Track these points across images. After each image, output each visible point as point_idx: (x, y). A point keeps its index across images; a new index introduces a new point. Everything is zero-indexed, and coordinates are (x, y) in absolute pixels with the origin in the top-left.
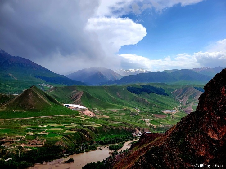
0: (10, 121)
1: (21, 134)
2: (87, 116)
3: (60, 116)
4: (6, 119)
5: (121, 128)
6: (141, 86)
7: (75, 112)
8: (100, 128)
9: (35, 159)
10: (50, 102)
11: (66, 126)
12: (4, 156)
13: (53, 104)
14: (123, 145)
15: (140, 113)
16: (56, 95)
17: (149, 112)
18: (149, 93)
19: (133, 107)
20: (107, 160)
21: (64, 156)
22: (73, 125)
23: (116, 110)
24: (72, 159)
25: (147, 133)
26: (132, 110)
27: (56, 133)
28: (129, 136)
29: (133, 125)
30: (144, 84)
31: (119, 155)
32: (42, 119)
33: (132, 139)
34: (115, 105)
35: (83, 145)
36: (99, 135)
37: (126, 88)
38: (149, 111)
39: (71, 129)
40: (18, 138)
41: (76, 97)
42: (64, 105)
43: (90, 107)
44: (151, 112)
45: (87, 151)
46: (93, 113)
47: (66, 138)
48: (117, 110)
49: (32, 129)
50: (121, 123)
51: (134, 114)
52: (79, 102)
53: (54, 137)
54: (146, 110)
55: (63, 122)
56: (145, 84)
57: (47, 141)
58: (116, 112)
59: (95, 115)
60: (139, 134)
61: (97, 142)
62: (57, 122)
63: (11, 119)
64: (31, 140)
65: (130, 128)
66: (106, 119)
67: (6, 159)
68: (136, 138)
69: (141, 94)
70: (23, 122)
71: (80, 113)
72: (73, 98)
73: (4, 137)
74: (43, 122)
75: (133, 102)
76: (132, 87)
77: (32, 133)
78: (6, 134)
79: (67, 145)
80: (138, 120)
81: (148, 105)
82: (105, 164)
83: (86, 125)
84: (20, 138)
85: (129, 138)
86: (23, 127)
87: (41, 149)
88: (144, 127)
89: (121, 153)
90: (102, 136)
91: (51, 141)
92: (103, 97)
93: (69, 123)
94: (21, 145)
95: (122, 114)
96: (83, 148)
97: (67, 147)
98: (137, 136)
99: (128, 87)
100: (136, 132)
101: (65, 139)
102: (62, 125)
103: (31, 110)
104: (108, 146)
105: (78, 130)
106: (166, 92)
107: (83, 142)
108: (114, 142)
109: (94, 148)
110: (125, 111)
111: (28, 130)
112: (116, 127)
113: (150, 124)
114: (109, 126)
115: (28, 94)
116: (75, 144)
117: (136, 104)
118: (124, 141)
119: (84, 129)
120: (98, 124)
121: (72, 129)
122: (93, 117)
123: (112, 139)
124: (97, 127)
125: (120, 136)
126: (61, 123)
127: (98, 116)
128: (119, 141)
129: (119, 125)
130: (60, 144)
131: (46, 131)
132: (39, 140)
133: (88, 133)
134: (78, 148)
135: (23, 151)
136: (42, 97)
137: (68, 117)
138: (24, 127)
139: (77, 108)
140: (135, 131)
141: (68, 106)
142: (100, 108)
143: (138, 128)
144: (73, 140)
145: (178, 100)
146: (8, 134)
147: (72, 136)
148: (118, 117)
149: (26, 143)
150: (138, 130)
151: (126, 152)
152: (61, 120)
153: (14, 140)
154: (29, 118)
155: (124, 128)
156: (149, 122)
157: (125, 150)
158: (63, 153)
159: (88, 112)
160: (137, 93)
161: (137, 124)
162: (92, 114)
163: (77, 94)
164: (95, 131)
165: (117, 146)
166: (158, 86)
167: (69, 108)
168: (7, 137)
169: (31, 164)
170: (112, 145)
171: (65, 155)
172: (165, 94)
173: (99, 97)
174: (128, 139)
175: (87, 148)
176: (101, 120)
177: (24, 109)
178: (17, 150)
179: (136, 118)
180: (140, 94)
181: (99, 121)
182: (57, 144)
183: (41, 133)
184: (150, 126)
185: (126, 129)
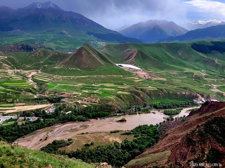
0: (67, 78)
1: (77, 91)
2: (140, 78)
3: (113, 76)
4: (64, 76)
5: (180, 92)
6: (212, 42)
7: (128, 73)
8: (154, 91)
9: (91, 115)
10: (103, 61)
11: (118, 87)
12: (64, 109)
13: (106, 63)
14: (181, 112)
15: (206, 77)
16: (109, 54)
17: (219, 76)
19: (198, 70)
20: (161, 124)
21: (116, 115)
22: (126, 86)
23: (175, 72)
24: (125, 119)
25: (212, 100)
26: (196, 73)
27: (109, 93)
28: (188, 103)
29: (195, 90)
30: (216, 40)
31: (174, 121)
32: (95, 79)
33: (192, 106)
34: (174, 66)
35: (136, 107)
36: (153, 98)
37: (190, 46)
38: (218, 74)
39: (123, 90)
40: (75, 95)
41: (130, 56)
42: (117, 65)
43: (145, 68)
44: (222, 77)
45: (139, 114)
46: (148, 75)
47: (119, 99)
48: (177, 73)
49: (87, 87)
50: (181, 88)
51: (198, 78)
52: (132, 62)
53: (107, 97)
54: (215, 73)
55: (116, 82)
56: (218, 41)
57: (101, 100)
58: (174, 75)
59: (150, 77)
60: (201, 101)
61: (151, 106)
62: (110, 82)
63: (68, 77)
64: (87, 97)
65: (191, 94)
66: (163, 82)
67: (67, 112)
68: (197, 105)
69: (211, 53)
70: (79, 81)
71: (134, 74)
72: (126, 57)
73: (63, 93)
74: (96, 81)
75: (198, 63)
77: (87, 91)
78: (65, 90)
79: (120, 105)
80: (202, 85)
81: (218, 68)
82: (158, 128)
83: (139, 87)
84: (76, 95)
85: (188, 104)
86: (78, 84)
87: (95, 106)
88: (209, 94)
89: (177, 119)
90: (157, 99)
91: (104, 100)
92: (160, 56)
93: (122, 84)
94: (78, 101)
95: (183, 77)
96: (135, 110)
97: (119, 108)
98: (198, 103)
99: (194, 44)
100: (198, 99)
101: (117, 99)
102: (114, 86)
103: (85, 69)
104: (163, 111)
105: (131, 92)
107: (136, 104)
108: (169, 107)
109: (147, 111)
110: (187, 73)
111: (83, 88)
112: (174, 91)
113: (218, 90)
114: (166, 89)
115: (82, 53)
116: (127, 106)
117: (202, 65)
118: (182, 107)
119: (137, 91)
120: (153, 87)
121: (125, 90)
122: (147, 79)
123: (168, 104)
124: (151, 90)
125: (178, 102)
126: (113, 83)
127: (153, 79)
128: (176, 106)
129: (177, 90)
130: (113, 104)
131: (99, 90)
132: (93, 98)
133: (142, 95)
134: (131, 109)
135: (80, 106)
136: (94, 56)
137: (121, 77)
138: (80, 85)
139: (130, 68)
140: (196, 97)
141: (121, 66)
142: (156, 69)
143: (201, 95)
144: (125, 101)
146: (66, 90)
147: (125, 97)
148: (177, 80)
149: (82, 100)
150: (200, 97)
151: (183, 119)
152: (114, 80)
153: (71, 96)
154: (83, 77)
155: (184, 93)
156: (217, 88)
157: (183, 116)
158: (115, 112)
159: (142, 73)
160: (205, 53)
161: (200, 90)
162: (146, 76)
163: (130, 53)
164: (149, 94)
165: (174, 111)
167: (122, 69)
168: (66, 93)
169: (87, 119)
170: (167, 110)
171: (118, 114)
173: (156, 57)
174: (187, 106)
175: (139, 110)
176: (156, 83)
177: (79, 67)
178: (75, 105)
179: (200, 82)
180: (209, 53)
181: (154, 84)
182: (110, 103)
183: (95, 92)
184: (218, 93)
185: (185, 94)
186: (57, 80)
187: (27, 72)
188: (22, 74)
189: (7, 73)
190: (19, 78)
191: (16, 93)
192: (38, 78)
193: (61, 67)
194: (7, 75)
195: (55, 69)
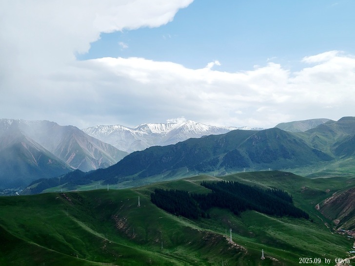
6: (205, 184)
18: (236, 214)
69: (209, 217)
76: (172, 192)
81: (241, 260)
99: (157, 191)
106: (296, 205)
145: (347, 234)
166: (265, 185)
172: (297, 215)
180: (203, 216)
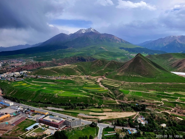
0: (135, 85)
86: (150, 91)
103: (146, 76)
115: (139, 61)
168: (146, 100)
186: (126, 86)
187: (95, 78)
188: (92, 79)
189: (82, 78)
190: (93, 83)
191: (99, 98)
192: (107, 83)
193: (123, 74)
194: (82, 80)
195: (118, 75)
